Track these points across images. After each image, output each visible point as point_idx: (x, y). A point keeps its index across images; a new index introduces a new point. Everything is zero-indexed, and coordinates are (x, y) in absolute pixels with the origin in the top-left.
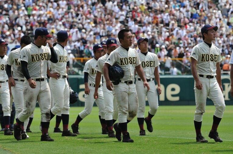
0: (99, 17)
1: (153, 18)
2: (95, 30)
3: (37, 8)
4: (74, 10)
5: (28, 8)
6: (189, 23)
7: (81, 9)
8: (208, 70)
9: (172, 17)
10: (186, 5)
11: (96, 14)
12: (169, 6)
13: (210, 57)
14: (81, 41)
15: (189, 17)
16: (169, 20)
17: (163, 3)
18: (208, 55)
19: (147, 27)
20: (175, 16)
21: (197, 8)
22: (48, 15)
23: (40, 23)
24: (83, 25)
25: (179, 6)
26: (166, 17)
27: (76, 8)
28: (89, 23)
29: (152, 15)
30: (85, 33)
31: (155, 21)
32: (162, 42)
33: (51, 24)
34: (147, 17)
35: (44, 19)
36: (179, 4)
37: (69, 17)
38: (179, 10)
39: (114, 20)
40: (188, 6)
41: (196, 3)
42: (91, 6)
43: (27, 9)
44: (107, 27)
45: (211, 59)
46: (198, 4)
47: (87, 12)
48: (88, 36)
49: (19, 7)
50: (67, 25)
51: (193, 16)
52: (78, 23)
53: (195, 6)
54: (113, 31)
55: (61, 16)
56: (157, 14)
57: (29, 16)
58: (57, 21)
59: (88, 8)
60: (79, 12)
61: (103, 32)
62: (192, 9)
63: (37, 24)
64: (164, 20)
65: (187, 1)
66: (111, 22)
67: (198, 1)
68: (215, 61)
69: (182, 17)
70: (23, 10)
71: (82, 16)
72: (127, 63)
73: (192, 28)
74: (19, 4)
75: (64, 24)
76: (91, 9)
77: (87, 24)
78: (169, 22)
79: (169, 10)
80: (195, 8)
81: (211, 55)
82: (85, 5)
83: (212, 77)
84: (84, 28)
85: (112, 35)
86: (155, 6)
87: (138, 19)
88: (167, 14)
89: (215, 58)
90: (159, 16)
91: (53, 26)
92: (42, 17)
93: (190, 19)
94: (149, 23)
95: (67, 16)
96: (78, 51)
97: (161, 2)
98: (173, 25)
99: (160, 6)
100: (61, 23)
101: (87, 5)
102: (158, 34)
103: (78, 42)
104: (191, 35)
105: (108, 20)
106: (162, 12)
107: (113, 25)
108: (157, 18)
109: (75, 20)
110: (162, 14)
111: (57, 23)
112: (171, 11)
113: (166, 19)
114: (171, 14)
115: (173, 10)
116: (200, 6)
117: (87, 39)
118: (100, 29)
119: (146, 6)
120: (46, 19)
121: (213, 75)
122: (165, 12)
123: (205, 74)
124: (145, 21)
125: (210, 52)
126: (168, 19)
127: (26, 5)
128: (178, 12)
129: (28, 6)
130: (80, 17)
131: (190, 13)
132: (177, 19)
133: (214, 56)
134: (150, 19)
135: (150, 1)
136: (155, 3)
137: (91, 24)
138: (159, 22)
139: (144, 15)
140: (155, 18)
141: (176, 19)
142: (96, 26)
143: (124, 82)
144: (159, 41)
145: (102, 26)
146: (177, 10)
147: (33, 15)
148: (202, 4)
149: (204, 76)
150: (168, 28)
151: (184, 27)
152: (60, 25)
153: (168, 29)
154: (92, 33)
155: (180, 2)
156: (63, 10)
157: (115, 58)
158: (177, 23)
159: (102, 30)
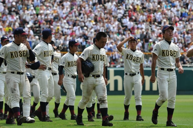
0: (99, 15)
1: (147, 17)
2: (95, 28)
3: (45, 8)
4: (77, 10)
5: (37, 8)
6: (179, 21)
7: (83, 9)
8: (169, 64)
9: (164, 16)
10: (176, 5)
11: (97, 14)
12: (161, 6)
13: (170, 53)
14: (83, 37)
15: (179, 16)
16: (162, 18)
17: (156, 3)
18: (168, 51)
19: (141, 25)
20: (167, 15)
21: (186, 8)
22: (54, 14)
23: (47, 21)
24: (85, 23)
25: (170, 6)
26: (158, 16)
27: (79, 8)
28: (90, 21)
29: (146, 14)
30: (87, 30)
31: (149, 20)
32: (155, 38)
33: (57, 22)
34: (141, 16)
35: (50, 17)
36: (170, 4)
37: (73, 16)
38: (170, 9)
39: (113, 19)
40: (178, 6)
41: (185, 4)
42: (92, 7)
43: (35, 9)
44: (106, 24)
45: (170, 54)
46: (187, 5)
47: (88, 12)
48: (89, 33)
49: (29, 7)
50: (71, 23)
51: (182, 15)
52: (81, 22)
53: (184, 6)
54: (112, 28)
55: (65, 15)
56: (150, 13)
57: (37, 15)
58: (62, 19)
59: (89, 8)
60: (81, 12)
61: (102, 29)
62: (182, 9)
63: (44, 22)
64: (157, 18)
65: (178, 2)
66: (110, 21)
67: (187, 2)
68: (174, 56)
69: (173, 16)
70: (32, 10)
71: (84, 15)
72: (98, 59)
73: (182, 25)
74: (28, 4)
75: (68, 22)
76: (92, 9)
77: (88, 22)
78: (161, 21)
79: (161, 10)
80: (185, 8)
81: (171, 51)
82: (87, 5)
83: (171, 70)
84: (85, 26)
85: (110, 32)
86: (149, 6)
87: (134, 18)
88: (160, 13)
89: (174, 53)
90: (152, 15)
91: (59, 24)
92: (48, 16)
93: (180, 18)
94: (144, 21)
95: (71, 15)
96: (81, 46)
97: (154, 2)
98: (165, 23)
99: (153, 6)
100: (65, 21)
101: (89, 5)
102: (151, 31)
103: (81, 38)
104: (181, 32)
105: (107, 18)
106: (155, 11)
107: (112, 23)
108: (151, 17)
109: (78, 18)
110: (155, 14)
111: (61, 21)
112: (163, 11)
113: (158, 18)
114: (163, 13)
115: (165, 9)
116: (189, 7)
117: (88, 35)
118: (100, 27)
119: (141, 6)
120: (52, 17)
121: (172, 68)
122: (157, 12)
123: (166, 68)
124: (140, 20)
125: (170, 48)
126: (160, 18)
127: (35, 5)
128: (170, 11)
129: (36, 7)
130: (82, 16)
131: (180, 12)
132: (169, 18)
133: (173, 52)
134: (144, 18)
135: (144, 2)
136: (149, 3)
137: (92, 22)
138: (152, 20)
139: (139, 14)
140: (149, 17)
141: (167, 18)
142: (96, 24)
143: (92, 75)
144: (152, 37)
145: (102, 24)
146: (168, 10)
147: (41, 14)
148: (191, 5)
149: (165, 69)
150: (160, 25)
151: (174, 25)
152: (65, 23)
153: (160, 27)
154: (93, 30)
155: (171, 3)
156: (67, 10)
157: (88, 54)
158: (168, 21)
159: (102, 28)
